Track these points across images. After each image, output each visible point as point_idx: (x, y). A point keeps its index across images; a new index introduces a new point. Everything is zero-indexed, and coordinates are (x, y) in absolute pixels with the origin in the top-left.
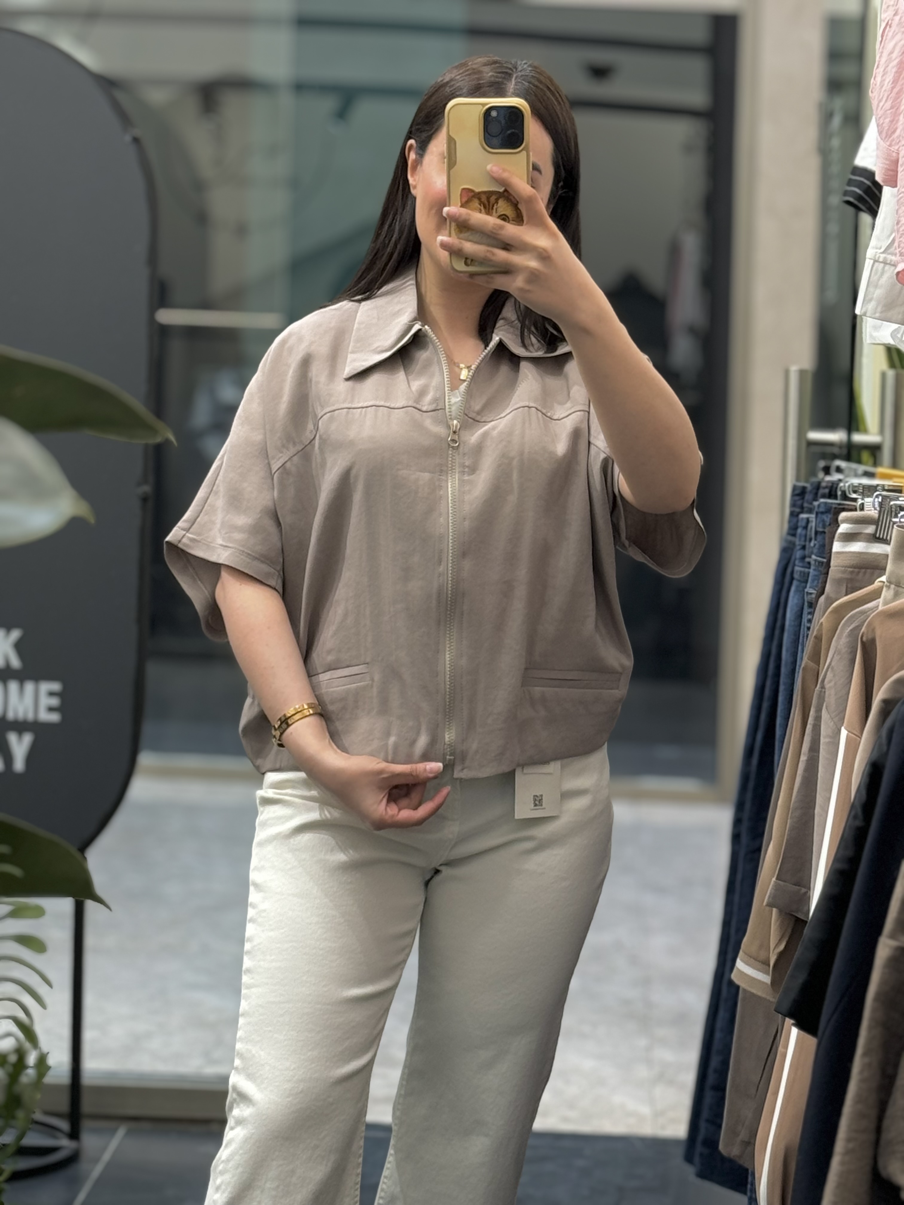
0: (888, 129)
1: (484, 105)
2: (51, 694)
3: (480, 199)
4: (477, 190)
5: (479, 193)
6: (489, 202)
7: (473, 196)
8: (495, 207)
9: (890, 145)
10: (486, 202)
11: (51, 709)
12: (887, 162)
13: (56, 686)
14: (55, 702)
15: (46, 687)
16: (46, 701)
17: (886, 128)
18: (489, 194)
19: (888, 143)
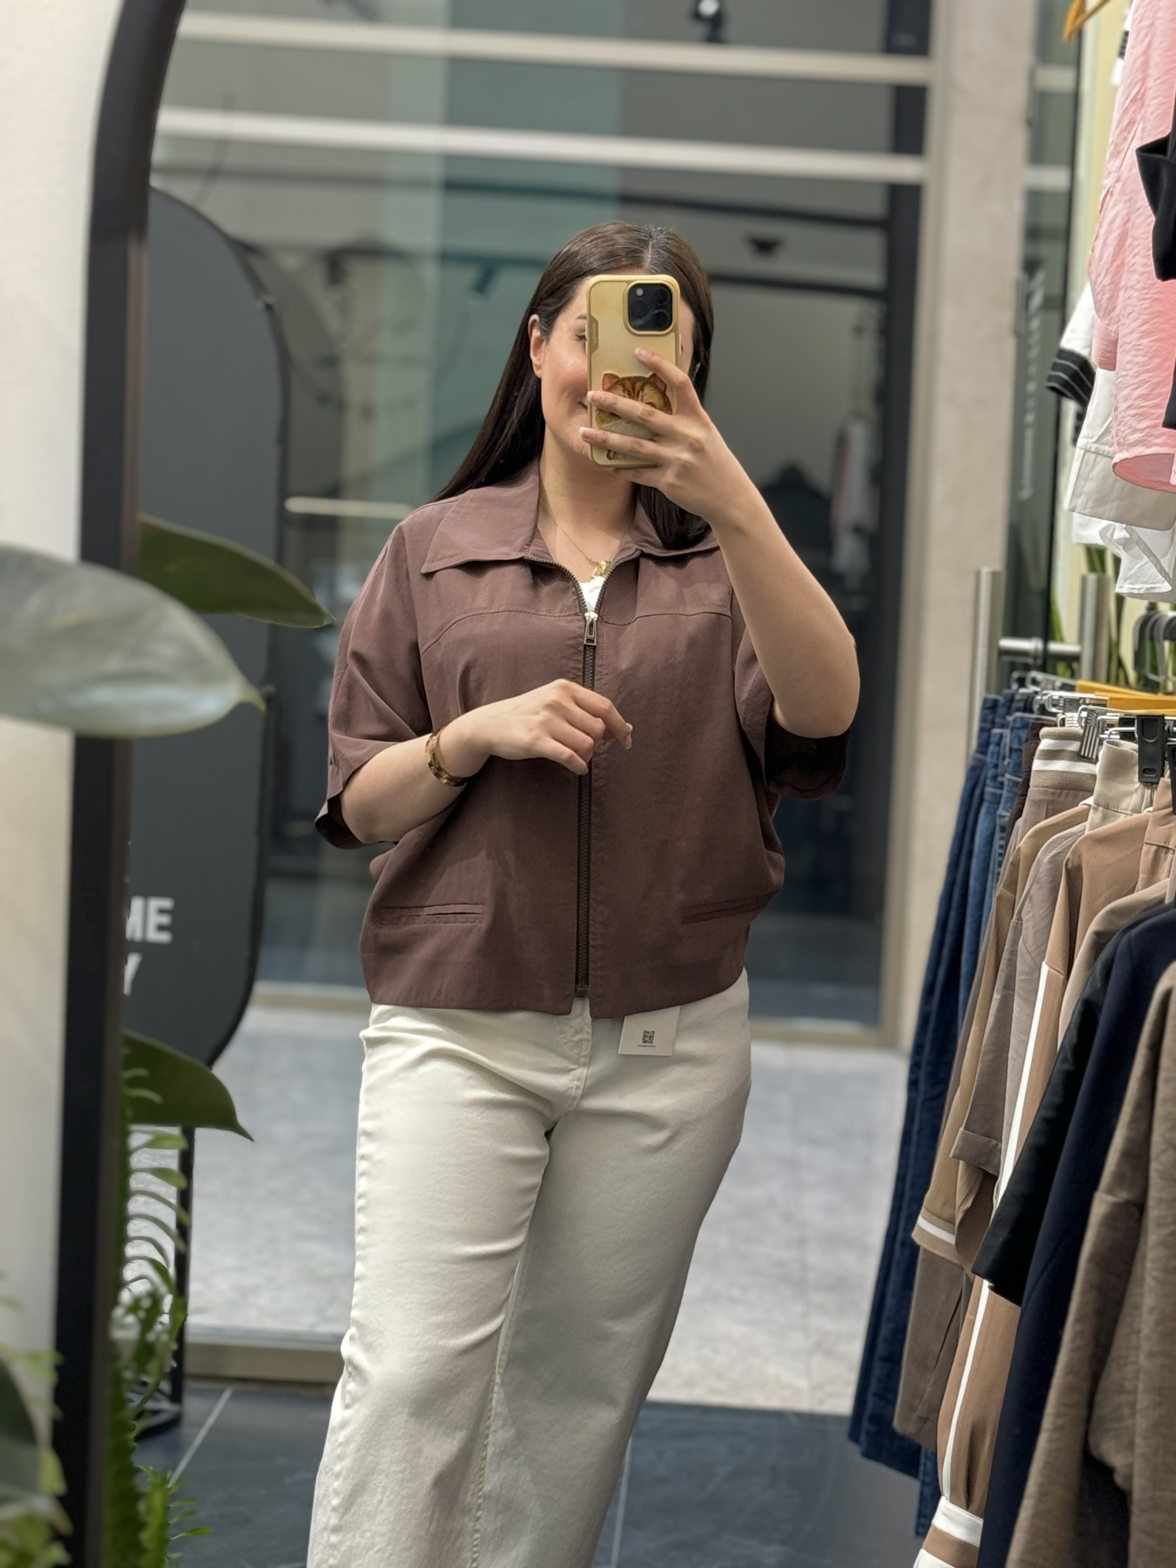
0: (1107, 308)
1: (628, 282)
2: (162, 911)
3: (624, 386)
4: (621, 375)
5: (624, 379)
6: (634, 389)
7: (616, 383)
8: (641, 394)
9: (1109, 325)
10: (631, 389)
11: (161, 928)
12: (1106, 343)
13: (167, 903)
14: (165, 920)
15: (156, 903)
16: (155, 919)
17: (1104, 306)
18: (634, 380)
19: (1106, 322)
